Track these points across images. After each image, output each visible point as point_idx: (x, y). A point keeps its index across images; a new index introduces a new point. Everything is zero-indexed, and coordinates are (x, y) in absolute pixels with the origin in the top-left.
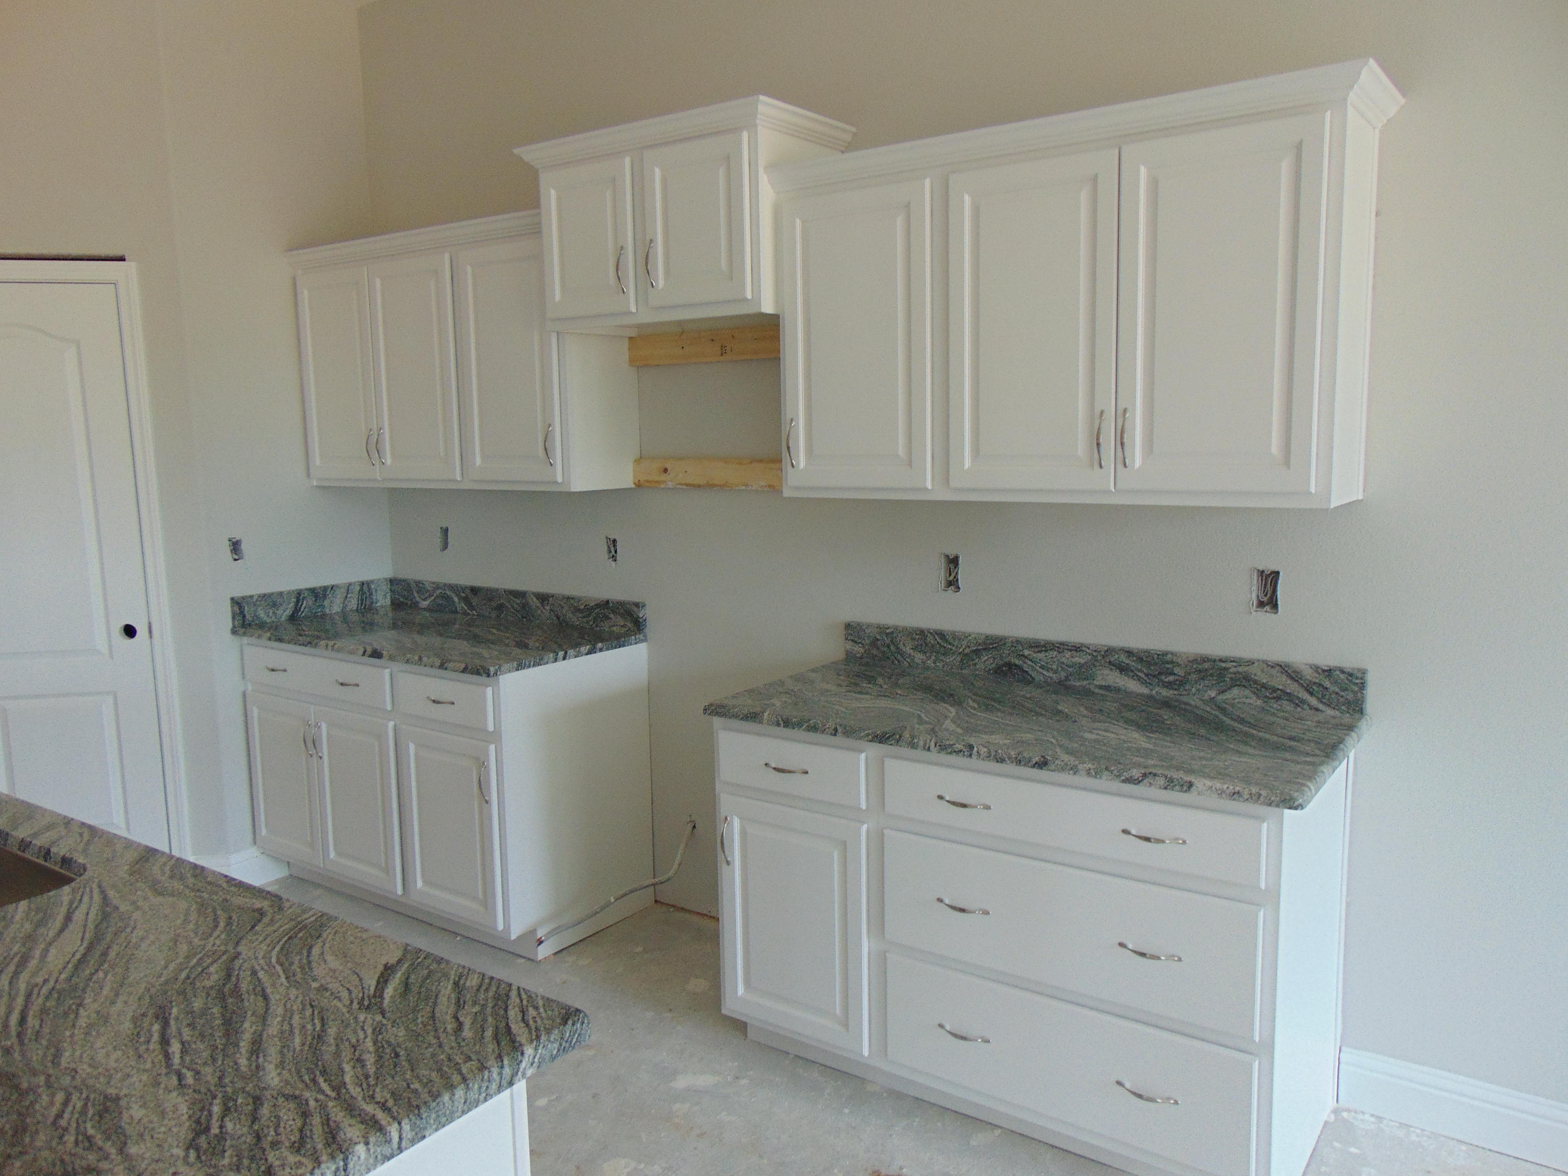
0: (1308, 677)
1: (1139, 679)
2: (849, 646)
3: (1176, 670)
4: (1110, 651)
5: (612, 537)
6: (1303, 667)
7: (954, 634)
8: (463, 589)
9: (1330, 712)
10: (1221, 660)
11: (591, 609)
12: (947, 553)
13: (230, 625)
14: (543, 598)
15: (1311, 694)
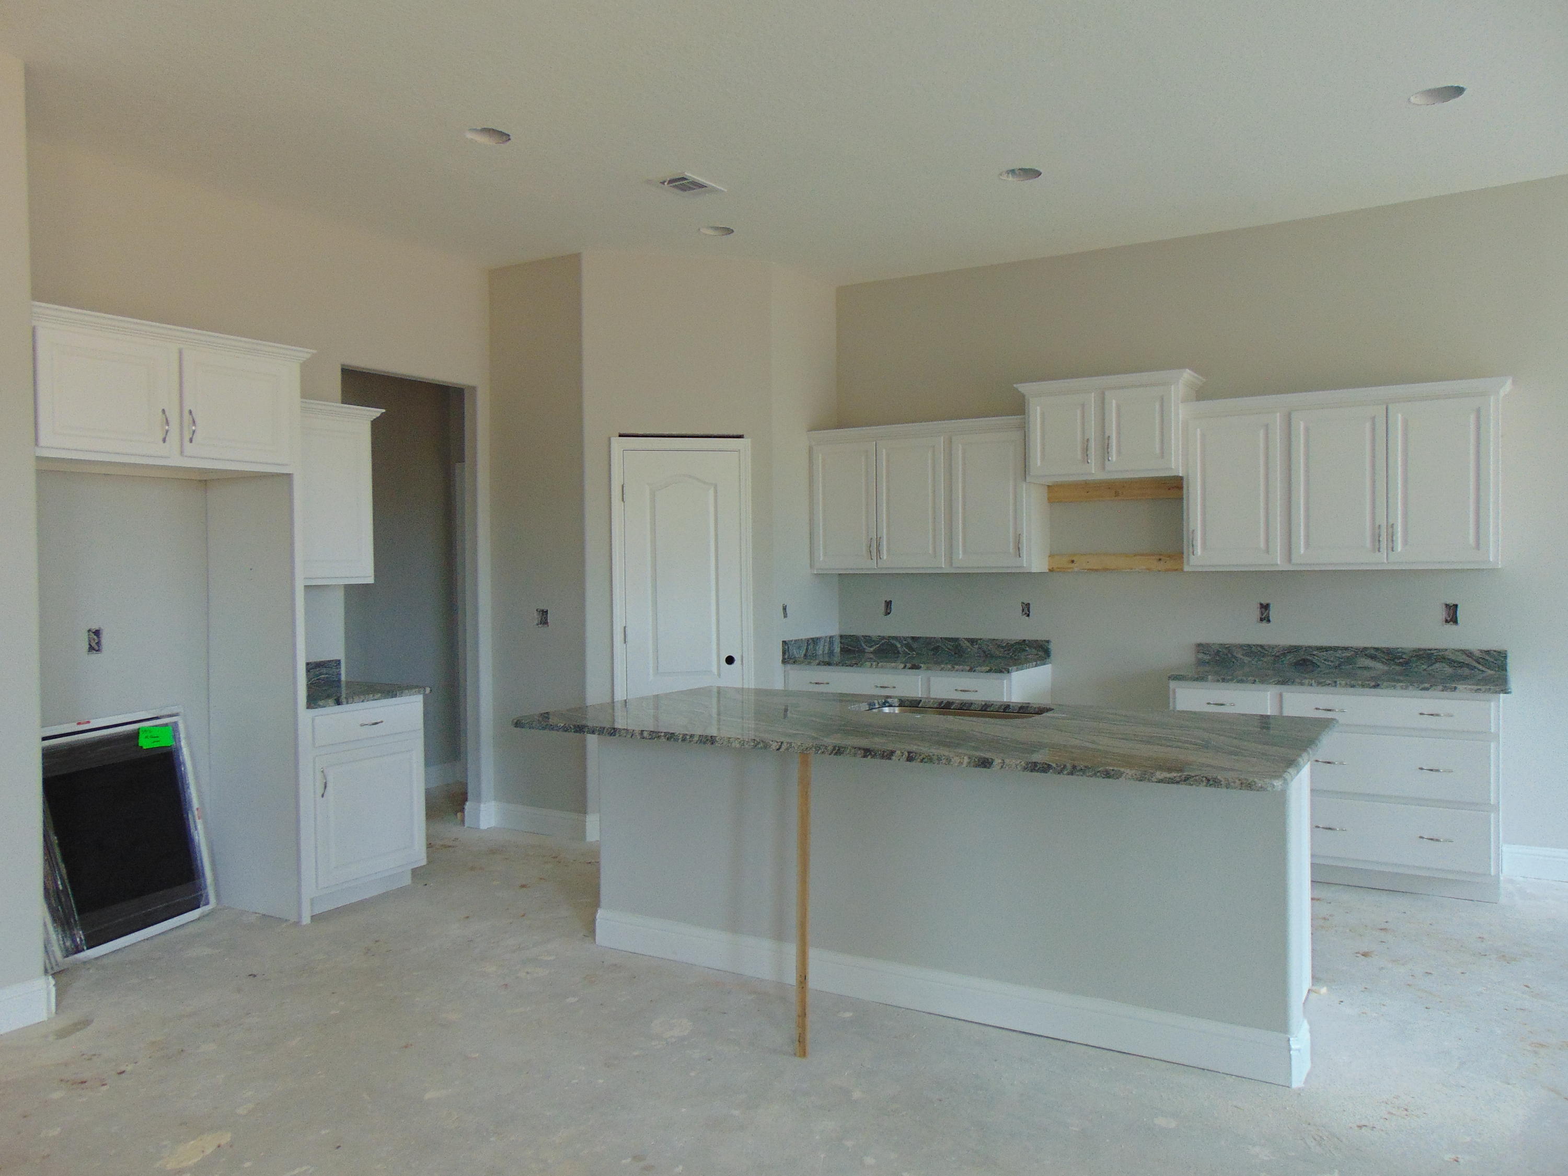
0: (1477, 655)
1: (1383, 662)
2: (1201, 656)
3: (1404, 656)
4: (1366, 649)
5: (1026, 602)
6: (1475, 650)
7: (1269, 646)
8: (905, 639)
9: (1490, 672)
10: (1429, 650)
11: (1012, 645)
12: (1262, 602)
13: (781, 658)
14: (972, 641)
15: (1479, 663)
